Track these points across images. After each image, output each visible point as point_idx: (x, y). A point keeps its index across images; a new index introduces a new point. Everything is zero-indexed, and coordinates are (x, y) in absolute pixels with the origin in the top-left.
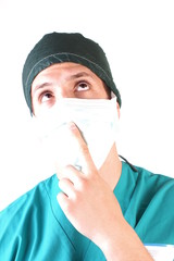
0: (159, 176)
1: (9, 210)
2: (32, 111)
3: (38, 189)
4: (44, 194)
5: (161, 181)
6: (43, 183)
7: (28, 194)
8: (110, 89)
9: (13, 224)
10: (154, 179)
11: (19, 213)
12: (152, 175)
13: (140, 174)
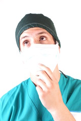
0: (77, 80)
1: (8, 93)
2: (20, 49)
3: (22, 84)
4: (25, 87)
5: (78, 82)
6: (24, 82)
7: (17, 87)
8: (56, 40)
9: (10, 100)
10: (75, 81)
11: (13, 95)
12: (74, 79)
13: (69, 79)
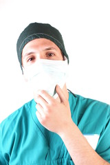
0: (88, 99)
1: (9, 118)
2: (21, 64)
3: (24, 107)
4: (28, 110)
5: (89, 101)
6: (27, 104)
7: (19, 110)
9: (12, 126)
10: (85, 100)
11: (15, 120)
12: (84, 99)
13: (78, 99)
